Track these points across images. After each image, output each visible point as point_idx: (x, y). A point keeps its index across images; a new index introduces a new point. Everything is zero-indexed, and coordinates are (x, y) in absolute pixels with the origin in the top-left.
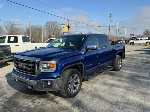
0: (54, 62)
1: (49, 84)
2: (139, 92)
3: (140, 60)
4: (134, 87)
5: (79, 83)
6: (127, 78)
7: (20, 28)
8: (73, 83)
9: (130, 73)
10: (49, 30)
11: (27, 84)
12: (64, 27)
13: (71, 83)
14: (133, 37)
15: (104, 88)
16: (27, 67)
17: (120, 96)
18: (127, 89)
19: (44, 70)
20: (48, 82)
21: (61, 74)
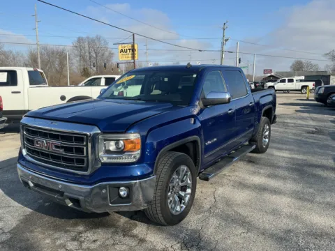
0: (134, 136)
1: (122, 193)
2: (328, 204)
3: (302, 126)
4: (311, 190)
5: (189, 187)
6: (288, 169)
7: (14, 52)
8: (177, 189)
9: (290, 158)
10: (82, 57)
11: (62, 194)
12: (122, 51)
13: (174, 187)
14: (269, 75)
15: (245, 195)
16: (62, 151)
17: (289, 217)
18: (298, 196)
19: (109, 158)
20: (119, 188)
21: (152, 167)
